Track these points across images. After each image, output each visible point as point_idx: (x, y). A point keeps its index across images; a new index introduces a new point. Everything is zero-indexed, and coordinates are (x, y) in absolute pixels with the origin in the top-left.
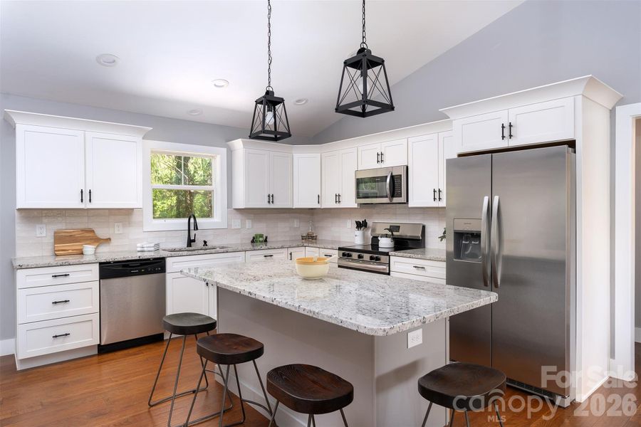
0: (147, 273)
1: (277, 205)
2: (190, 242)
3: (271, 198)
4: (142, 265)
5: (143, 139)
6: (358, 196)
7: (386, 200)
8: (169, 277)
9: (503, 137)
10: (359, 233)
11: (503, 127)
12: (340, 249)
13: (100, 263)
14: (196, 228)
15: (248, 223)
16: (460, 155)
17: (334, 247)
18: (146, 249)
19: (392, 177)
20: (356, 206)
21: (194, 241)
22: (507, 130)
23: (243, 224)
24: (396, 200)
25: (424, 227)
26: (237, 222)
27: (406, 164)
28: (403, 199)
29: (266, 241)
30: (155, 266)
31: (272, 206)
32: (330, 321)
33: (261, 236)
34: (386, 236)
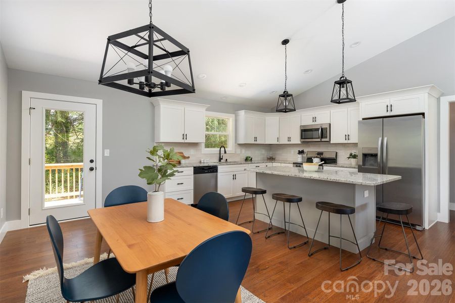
0: (211, 172)
1: (258, 142)
2: (220, 159)
3: (256, 139)
4: (209, 169)
5: (206, 110)
6: (302, 138)
7: (319, 140)
8: (219, 174)
9: (387, 111)
10: (300, 156)
11: (387, 106)
12: (294, 163)
13: (194, 167)
14: (225, 152)
15: (243, 151)
16: (363, 119)
17: (290, 162)
18: (205, 162)
19: (322, 129)
20: (300, 143)
21: (222, 159)
22: (390, 107)
23: (241, 151)
24: (323, 140)
25: (336, 153)
26: (238, 151)
27: (329, 122)
28: (327, 139)
29: (251, 160)
30: (213, 169)
31: (256, 143)
32: (346, 182)
33: (250, 157)
34: (317, 157)
